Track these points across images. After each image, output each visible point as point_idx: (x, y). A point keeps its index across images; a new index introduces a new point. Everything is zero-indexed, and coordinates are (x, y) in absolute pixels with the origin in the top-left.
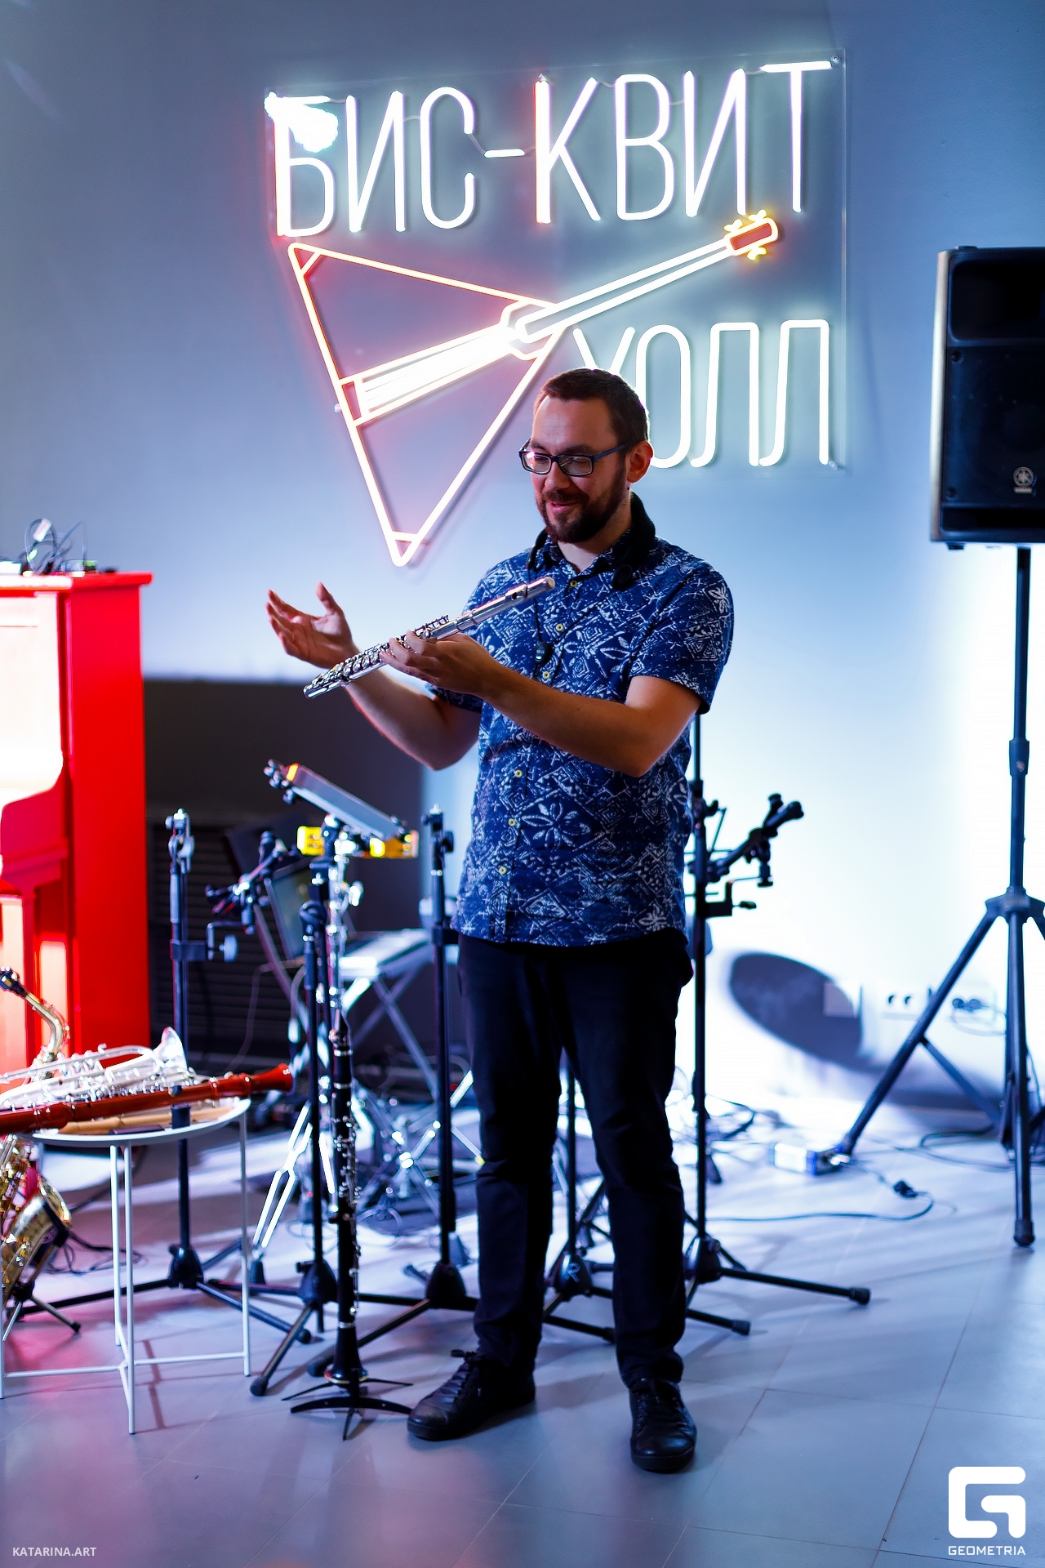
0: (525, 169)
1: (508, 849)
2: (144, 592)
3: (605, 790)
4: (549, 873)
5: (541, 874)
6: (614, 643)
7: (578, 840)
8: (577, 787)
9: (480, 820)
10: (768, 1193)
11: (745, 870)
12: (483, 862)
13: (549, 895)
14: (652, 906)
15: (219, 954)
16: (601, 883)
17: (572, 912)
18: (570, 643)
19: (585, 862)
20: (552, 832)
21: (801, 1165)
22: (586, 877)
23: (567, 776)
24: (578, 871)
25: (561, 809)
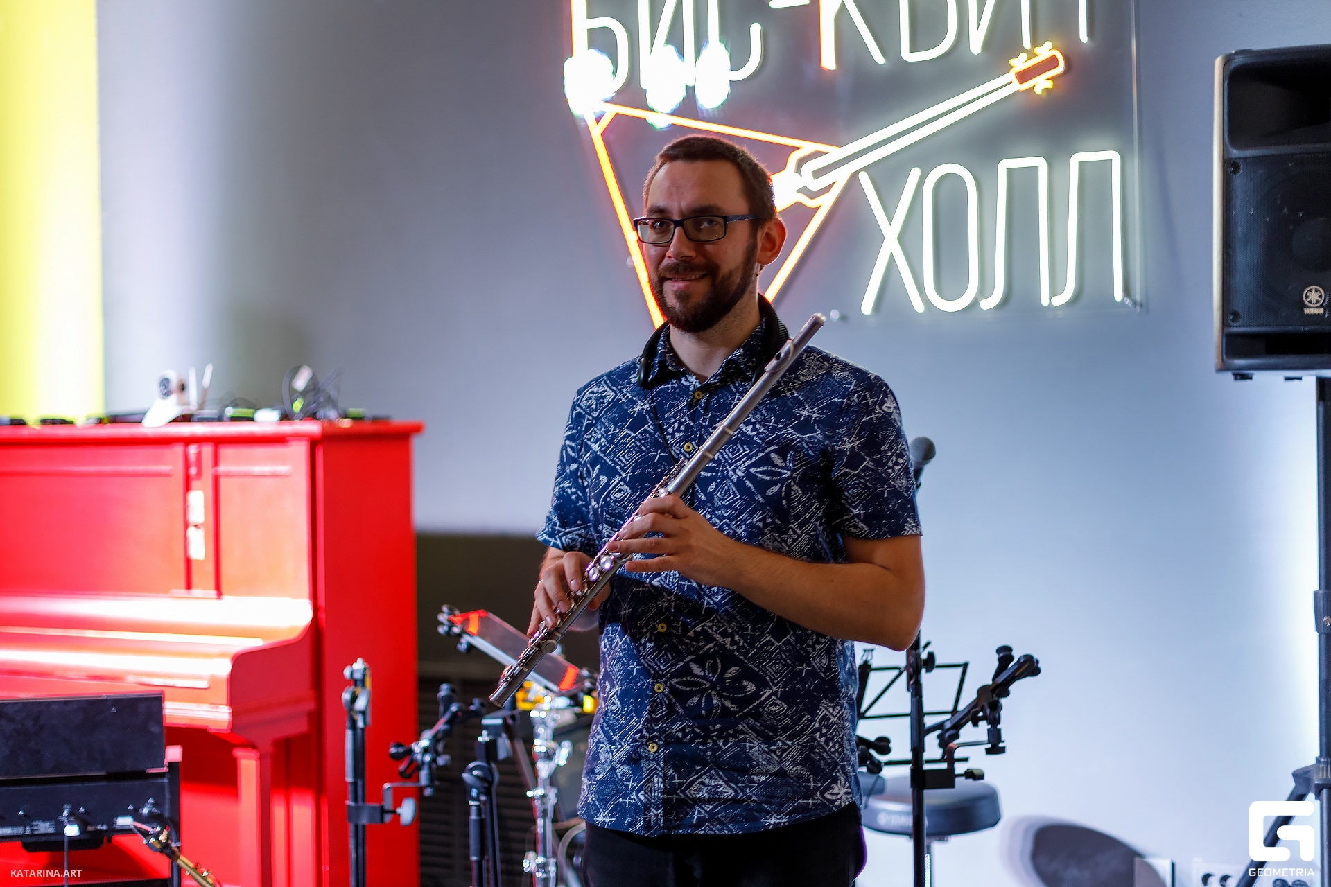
1: (656, 721)
3: (768, 638)
4: (710, 746)
5: (701, 747)
6: (767, 460)
8: (737, 638)
9: (613, 686)
12: (622, 738)
13: (712, 771)
14: (836, 776)
16: (774, 752)
17: (743, 790)
19: (752, 728)
20: (709, 697)
22: (756, 748)
23: (724, 625)
24: (744, 740)
25: (720, 666)
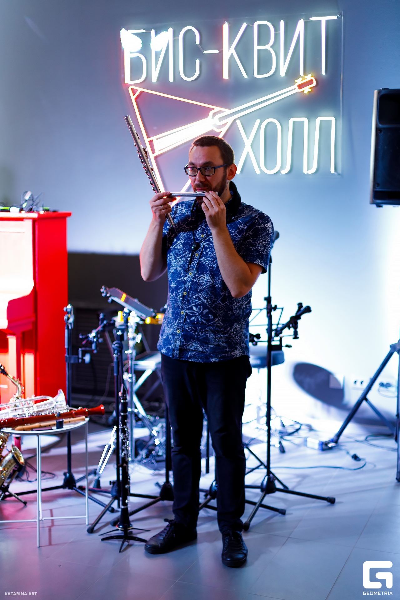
0: (219, 58)
1: (180, 323)
2: (68, 219)
3: (219, 302)
4: (196, 333)
5: (193, 334)
7: (208, 321)
8: (208, 300)
10: (304, 457)
11: (288, 332)
13: (196, 342)
14: (237, 347)
15: (83, 361)
16: (217, 338)
17: (205, 349)
18: (207, 243)
19: (211, 330)
20: (198, 318)
21: (317, 446)
22: (211, 336)
23: (205, 296)
24: (208, 333)
25: (202, 308)
